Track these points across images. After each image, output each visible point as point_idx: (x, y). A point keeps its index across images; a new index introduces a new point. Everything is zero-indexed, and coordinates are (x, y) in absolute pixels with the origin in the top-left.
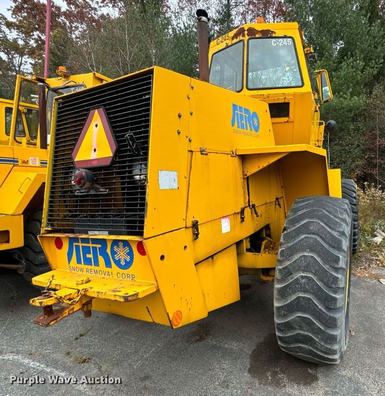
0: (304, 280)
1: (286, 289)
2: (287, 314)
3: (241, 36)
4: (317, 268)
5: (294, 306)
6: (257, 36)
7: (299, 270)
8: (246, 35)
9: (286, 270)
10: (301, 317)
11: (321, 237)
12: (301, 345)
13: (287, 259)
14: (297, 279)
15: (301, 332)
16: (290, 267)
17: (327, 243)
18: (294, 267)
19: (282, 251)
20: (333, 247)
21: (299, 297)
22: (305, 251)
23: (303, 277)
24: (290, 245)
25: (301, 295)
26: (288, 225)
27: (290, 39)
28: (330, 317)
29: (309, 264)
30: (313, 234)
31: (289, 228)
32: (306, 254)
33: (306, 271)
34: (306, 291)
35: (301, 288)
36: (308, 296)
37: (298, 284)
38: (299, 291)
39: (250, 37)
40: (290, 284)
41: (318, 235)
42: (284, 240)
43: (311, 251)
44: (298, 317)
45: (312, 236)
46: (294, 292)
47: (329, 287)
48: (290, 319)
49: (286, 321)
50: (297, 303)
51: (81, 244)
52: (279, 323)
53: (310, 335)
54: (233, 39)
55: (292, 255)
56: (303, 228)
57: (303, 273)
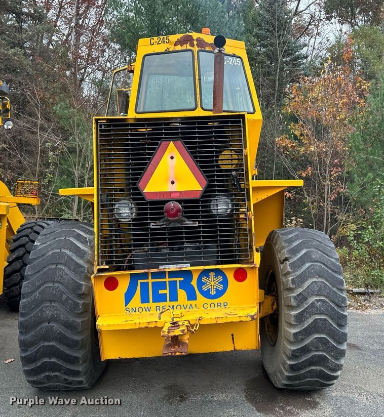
0: (319, 303)
1: (303, 314)
2: (305, 338)
3: (188, 45)
4: (328, 291)
5: (311, 328)
6: (207, 49)
7: (313, 295)
8: (195, 46)
9: (301, 297)
10: (319, 337)
11: (324, 264)
12: (313, 368)
13: (299, 286)
14: (313, 303)
15: (317, 353)
16: (305, 294)
17: (330, 269)
18: (308, 293)
19: (293, 280)
20: (336, 272)
21: (316, 319)
22: (314, 277)
23: (318, 301)
24: (298, 273)
25: (317, 317)
26: (289, 256)
27: (239, 59)
28: (342, 333)
29: (321, 288)
30: (316, 261)
31: (291, 258)
32: (315, 280)
33: (319, 295)
34: (322, 313)
35: (317, 311)
36: (324, 317)
37: (314, 307)
38: (315, 314)
39: (200, 48)
40: (307, 308)
41: (321, 262)
42: (291, 269)
43: (320, 277)
44: (315, 338)
45: (316, 263)
46: (311, 315)
47: (339, 306)
48: (306, 342)
49: (302, 346)
50: (315, 325)
51: (150, 281)
52: (295, 350)
53: (325, 354)
54: (175, 45)
55: (303, 282)
56: (306, 257)
57: (316, 297)
